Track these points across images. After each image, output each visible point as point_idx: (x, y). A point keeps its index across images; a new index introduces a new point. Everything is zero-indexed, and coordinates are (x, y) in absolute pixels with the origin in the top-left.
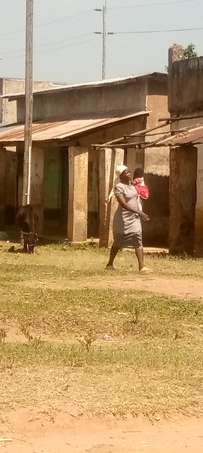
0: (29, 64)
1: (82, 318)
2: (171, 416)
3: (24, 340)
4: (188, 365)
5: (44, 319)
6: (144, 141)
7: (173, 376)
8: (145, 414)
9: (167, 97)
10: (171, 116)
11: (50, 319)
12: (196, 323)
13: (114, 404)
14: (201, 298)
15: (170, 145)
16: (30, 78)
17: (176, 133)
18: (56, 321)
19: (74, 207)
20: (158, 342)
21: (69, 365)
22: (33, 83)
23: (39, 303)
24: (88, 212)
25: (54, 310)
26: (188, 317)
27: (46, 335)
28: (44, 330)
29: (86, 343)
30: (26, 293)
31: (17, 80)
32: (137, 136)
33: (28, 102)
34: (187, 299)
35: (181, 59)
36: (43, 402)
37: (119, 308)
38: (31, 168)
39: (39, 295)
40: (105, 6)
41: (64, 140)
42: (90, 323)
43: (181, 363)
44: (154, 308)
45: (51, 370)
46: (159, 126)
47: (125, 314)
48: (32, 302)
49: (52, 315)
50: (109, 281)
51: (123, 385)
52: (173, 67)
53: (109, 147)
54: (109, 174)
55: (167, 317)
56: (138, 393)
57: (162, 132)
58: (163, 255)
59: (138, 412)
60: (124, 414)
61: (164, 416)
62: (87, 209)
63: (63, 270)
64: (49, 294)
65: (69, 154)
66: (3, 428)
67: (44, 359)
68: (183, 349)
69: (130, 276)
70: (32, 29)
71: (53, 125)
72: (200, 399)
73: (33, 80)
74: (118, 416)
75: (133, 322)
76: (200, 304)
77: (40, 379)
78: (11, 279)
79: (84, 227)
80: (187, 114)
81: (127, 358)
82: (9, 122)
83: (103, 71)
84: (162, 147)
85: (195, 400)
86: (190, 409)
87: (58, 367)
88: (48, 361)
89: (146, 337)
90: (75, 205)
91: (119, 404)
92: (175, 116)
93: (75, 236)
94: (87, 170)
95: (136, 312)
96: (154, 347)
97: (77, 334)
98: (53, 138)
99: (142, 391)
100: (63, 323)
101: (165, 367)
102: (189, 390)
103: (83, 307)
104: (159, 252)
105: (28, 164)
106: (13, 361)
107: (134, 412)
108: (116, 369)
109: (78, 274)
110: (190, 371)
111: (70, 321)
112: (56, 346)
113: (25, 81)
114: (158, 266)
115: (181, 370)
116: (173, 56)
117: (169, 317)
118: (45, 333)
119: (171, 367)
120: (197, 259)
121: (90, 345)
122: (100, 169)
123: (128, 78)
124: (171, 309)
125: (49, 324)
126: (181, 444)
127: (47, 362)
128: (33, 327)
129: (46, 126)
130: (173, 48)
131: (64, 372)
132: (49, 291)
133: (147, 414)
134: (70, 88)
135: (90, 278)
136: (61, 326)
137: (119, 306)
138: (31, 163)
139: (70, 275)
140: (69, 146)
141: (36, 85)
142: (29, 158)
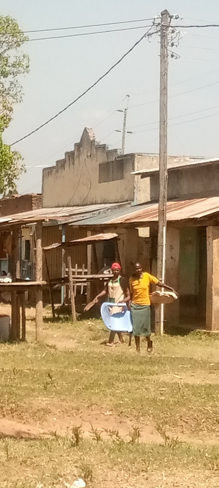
0: (163, 137)
5: (181, 417)
11: (189, 416)
16: (164, 152)
18: (195, 419)
19: (213, 293)
21: (210, 469)
22: (168, 158)
23: (176, 400)
25: (193, 407)
27: (185, 435)
28: (181, 428)
30: (162, 388)
31: (150, 155)
33: (162, 179)
38: (166, 251)
39: (176, 390)
41: (201, 219)
45: (191, 474)
48: (169, 398)
49: (191, 413)
63: (201, 362)
64: (186, 390)
65: (207, 235)
67: (182, 462)
70: (167, 99)
71: (190, 204)
73: (168, 155)
77: (178, 484)
78: (145, 372)
82: (141, 201)
87: (198, 471)
88: (187, 464)
90: (214, 290)
93: (215, 325)
98: (190, 217)
100: (202, 421)
105: (163, 246)
106: (149, 464)
109: (218, 367)
111: (210, 418)
112: (194, 448)
113: (159, 155)
118: (182, 432)
125: (186, 422)
127: (185, 465)
128: (170, 426)
129: (182, 204)
131: (205, 477)
132: (187, 385)
134: (208, 163)
136: (201, 425)
138: (166, 245)
139: (210, 368)
140: (207, 226)
141: (171, 160)
142: (163, 240)
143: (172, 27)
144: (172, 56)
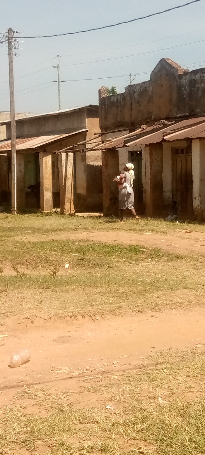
0: (12, 102)
1: (51, 258)
2: (106, 316)
3: (14, 273)
4: (116, 284)
5: (27, 260)
6: (86, 147)
7: (107, 292)
8: (89, 316)
9: (98, 119)
10: (102, 131)
11: (31, 260)
12: (120, 258)
13: (70, 311)
14: (123, 243)
15: (101, 149)
16: (13, 111)
17: (105, 142)
18: (34, 261)
19: (44, 190)
20: (97, 271)
21: (42, 288)
22: (15, 114)
23: (24, 250)
24: (53, 192)
25: (33, 254)
26: (116, 255)
27: (28, 270)
28: (27, 266)
29: (53, 274)
30: (16, 244)
31: (5, 112)
32: (80, 145)
33: (13, 126)
34: (115, 244)
35: (106, 96)
36: (26, 312)
37: (73, 251)
38: (17, 167)
39: (23, 245)
40: (58, 64)
41: (36, 149)
42: (55, 261)
43: (112, 283)
44: (95, 250)
45: (32, 292)
46: (95, 138)
47: (77, 255)
48: (19, 250)
49: (32, 257)
50: (66, 235)
51: (76, 299)
52: (102, 100)
53: (64, 152)
56: (85, 303)
57: (96, 142)
58: (100, 217)
59: (85, 315)
60: (77, 317)
61: (101, 317)
62: (52, 190)
63: (38, 229)
64: (30, 245)
65: (39, 157)
66: (2, 329)
67: (26, 285)
68: (113, 274)
69: (79, 231)
70: (13, 80)
71: (28, 140)
72: (123, 305)
73: (15, 112)
74: (73, 318)
75: (82, 259)
76: (122, 246)
77: (24, 298)
78: (6, 236)
79: (51, 202)
80: (111, 130)
81: (78, 282)
82: (1, 139)
83: (59, 105)
84: (97, 151)
85: (120, 306)
86: (117, 312)
87: (35, 290)
89: (90, 268)
90: (45, 188)
91: (73, 310)
92: (104, 131)
93: (45, 207)
94: (51, 166)
95: (83, 253)
96: (94, 274)
97: (47, 268)
98: (29, 148)
99: (87, 302)
100: (39, 262)
101: (101, 286)
103: (51, 252)
104: (97, 216)
105: (14, 164)
106: (8, 287)
107: (82, 315)
108: (71, 289)
109: (47, 231)
110: (117, 288)
111: (43, 260)
112: (34, 277)
113: (10, 112)
114: (97, 224)
115: (111, 288)
116: (101, 94)
117: (104, 255)
118: (27, 268)
119: (105, 286)
121: (55, 275)
122: (59, 166)
123: (74, 109)
124: (105, 250)
125: (30, 263)
126: (112, 333)
127: (28, 287)
128: (20, 265)
129: (25, 140)
130: (101, 89)
131: (39, 293)
132: (29, 242)
133: (91, 316)
134: (39, 116)
135: (55, 233)
136: (38, 264)
137: (73, 250)
138: (16, 163)
139: (43, 232)
140: (39, 152)
141: (17, 115)
142: (15, 161)
143: (14, 38)
144: (15, 55)
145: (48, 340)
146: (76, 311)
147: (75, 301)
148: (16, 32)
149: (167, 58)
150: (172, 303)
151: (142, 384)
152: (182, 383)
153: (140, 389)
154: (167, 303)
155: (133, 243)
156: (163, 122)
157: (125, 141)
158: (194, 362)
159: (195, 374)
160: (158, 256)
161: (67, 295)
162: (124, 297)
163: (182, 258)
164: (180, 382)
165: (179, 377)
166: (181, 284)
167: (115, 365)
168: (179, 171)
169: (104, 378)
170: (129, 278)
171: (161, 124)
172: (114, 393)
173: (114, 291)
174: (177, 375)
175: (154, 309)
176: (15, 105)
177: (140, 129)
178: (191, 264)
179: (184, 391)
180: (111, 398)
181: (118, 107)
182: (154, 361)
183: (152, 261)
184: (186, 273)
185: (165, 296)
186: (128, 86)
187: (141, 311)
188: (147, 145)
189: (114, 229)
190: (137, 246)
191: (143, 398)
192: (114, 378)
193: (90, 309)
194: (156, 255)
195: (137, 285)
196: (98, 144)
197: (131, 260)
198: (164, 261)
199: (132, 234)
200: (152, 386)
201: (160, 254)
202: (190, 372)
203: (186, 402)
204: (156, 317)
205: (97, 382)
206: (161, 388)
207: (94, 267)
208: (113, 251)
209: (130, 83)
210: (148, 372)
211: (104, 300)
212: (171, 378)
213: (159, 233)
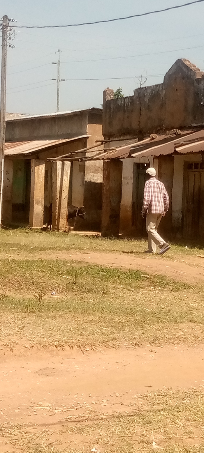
1: (37, 280)
2: (97, 348)
4: (110, 313)
5: (9, 280)
6: (85, 156)
7: (100, 320)
8: (78, 347)
9: (102, 125)
10: (105, 139)
11: (14, 280)
12: (118, 284)
13: (56, 339)
14: (122, 266)
15: (103, 159)
16: (4, 110)
17: (107, 151)
18: (18, 282)
19: (34, 202)
20: (90, 297)
21: (26, 313)
22: (6, 114)
23: (6, 270)
24: (44, 206)
25: (17, 274)
26: (113, 280)
27: (11, 292)
28: (9, 288)
29: (39, 297)
32: (79, 153)
33: (2, 127)
34: (112, 268)
35: (112, 99)
36: (5, 338)
37: (64, 273)
38: (4, 174)
39: (6, 263)
40: (59, 60)
41: (28, 155)
42: (42, 283)
43: (106, 311)
44: (89, 273)
45: (12, 316)
46: (96, 146)
47: (68, 277)
48: (2, 268)
49: (15, 278)
50: (57, 255)
51: (64, 327)
52: (107, 104)
53: (60, 160)
54: (60, 179)
55: (98, 280)
56: (74, 331)
57: (97, 150)
58: (97, 237)
59: (73, 345)
60: (63, 346)
61: (92, 348)
62: (43, 204)
63: (24, 246)
64: (14, 263)
65: (31, 165)
67: (7, 308)
68: (108, 301)
69: (72, 251)
70: (6, 75)
71: (20, 144)
72: (118, 336)
73: (6, 112)
74: (59, 348)
75: (74, 283)
76: (121, 271)
77: (3, 322)
79: (41, 216)
80: (116, 138)
81: (67, 308)
83: (57, 107)
84: (98, 161)
85: (114, 337)
86: (111, 343)
87: (17, 313)
89: (82, 294)
90: (35, 200)
91: (60, 339)
92: (107, 139)
93: (35, 223)
94: (44, 176)
95: (76, 276)
96: (87, 300)
97: (33, 291)
98: (19, 153)
99: (77, 331)
100: (23, 283)
101: (94, 314)
102: (110, 330)
103: (38, 272)
104: (94, 235)
105: (2, 171)
107: (70, 345)
108: (59, 315)
109: (35, 249)
110: (112, 317)
111: (28, 282)
112: (16, 299)
114: (93, 244)
115: (105, 316)
116: (106, 96)
117: (99, 280)
118: (10, 290)
119: (98, 314)
120: (121, 239)
121: (41, 298)
122: (53, 175)
123: (74, 111)
124: (101, 274)
125: (13, 284)
126: (103, 367)
127: (9, 310)
129: (15, 145)
130: (107, 90)
131: (22, 317)
132: (14, 261)
133: (80, 347)
134: (33, 118)
135: (44, 252)
136: (22, 286)
137: (64, 272)
138: (4, 170)
139: (30, 250)
140: (31, 159)
141: (8, 115)
142: (2, 167)
143: (10, 27)
145: (29, 371)
146: (63, 339)
147: (62, 329)
148: (11, 20)
149: (184, 59)
150: (175, 337)
151: (134, 427)
152: (181, 428)
153: (132, 431)
154: (169, 337)
155: (134, 267)
156: (175, 132)
157: (130, 150)
158: (196, 405)
159: (197, 417)
160: (162, 284)
161: (54, 321)
162: (120, 327)
163: (190, 287)
164: (179, 426)
165: (177, 420)
166: (186, 316)
167: (105, 404)
168: (191, 189)
169: (91, 418)
170: (126, 306)
171: (173, 134)
172: (102, 434)
173: (109, 320)
174: (176, 418)
175: (153, 342)
176: (6, 104)
177: (149, 139)
178: (199, 295)
179: (183, 437)
180: (97, 440)
181: (124, 112)
182: (150, 401)
183: (155, 289)
184: (193, 304)
185: (167, 329)
186: (137, 88)
187: (138, 344)
188: (155, 157)
189: (113, 251)
190: (139, 271)
191: (134, 442)
192: (102, 418)
193: (79, 338)
194: (159, 282)
195: (135, 315)
196: (100, 153)
197: (130, 287)
198: (169, 290)
199: (133, 258)
200: (146, 429)
201: (164, 282)
202: (191, 415)
203: (185, 448)
204: (156, 352)
205: (83, 421)
206: (156, 432)
207: (87, 292)
208: (110, 276)
209: (141, 85)
210: (142, 413)
211: (96, 329)
212: (169, 421)
213: (165, 258)
